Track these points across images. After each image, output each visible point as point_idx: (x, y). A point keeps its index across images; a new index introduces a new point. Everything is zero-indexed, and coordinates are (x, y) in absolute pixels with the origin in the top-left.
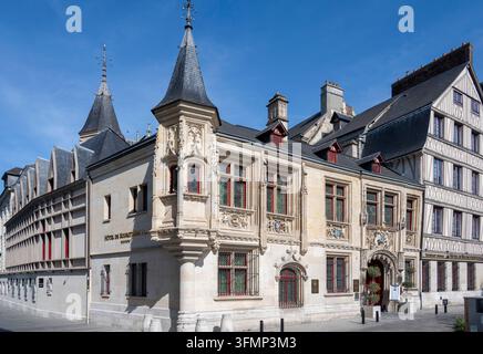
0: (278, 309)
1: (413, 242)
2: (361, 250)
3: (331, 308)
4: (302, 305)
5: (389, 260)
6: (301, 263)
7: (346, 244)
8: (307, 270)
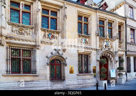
0: (49, 82)
1: (122, 47)
2: (96, 50)
3: (81, 82)
4: (64, 80)
5: (111, 56)
6: (63, 56)
7: (89, 47)
8: (67, 60)
